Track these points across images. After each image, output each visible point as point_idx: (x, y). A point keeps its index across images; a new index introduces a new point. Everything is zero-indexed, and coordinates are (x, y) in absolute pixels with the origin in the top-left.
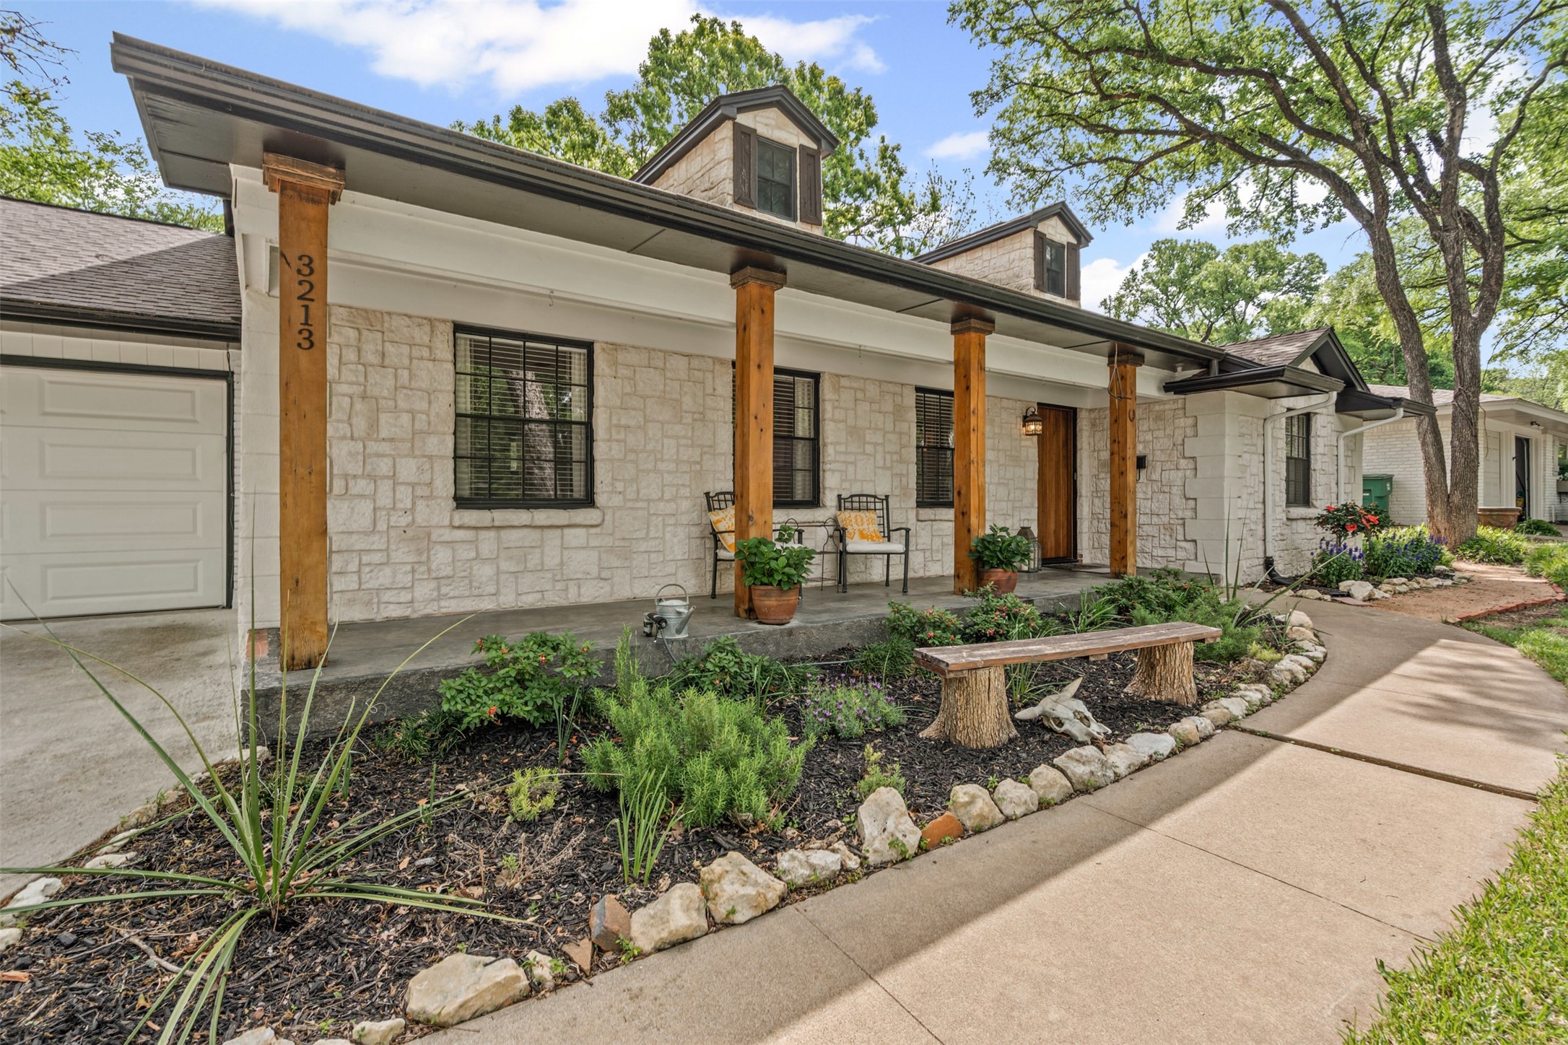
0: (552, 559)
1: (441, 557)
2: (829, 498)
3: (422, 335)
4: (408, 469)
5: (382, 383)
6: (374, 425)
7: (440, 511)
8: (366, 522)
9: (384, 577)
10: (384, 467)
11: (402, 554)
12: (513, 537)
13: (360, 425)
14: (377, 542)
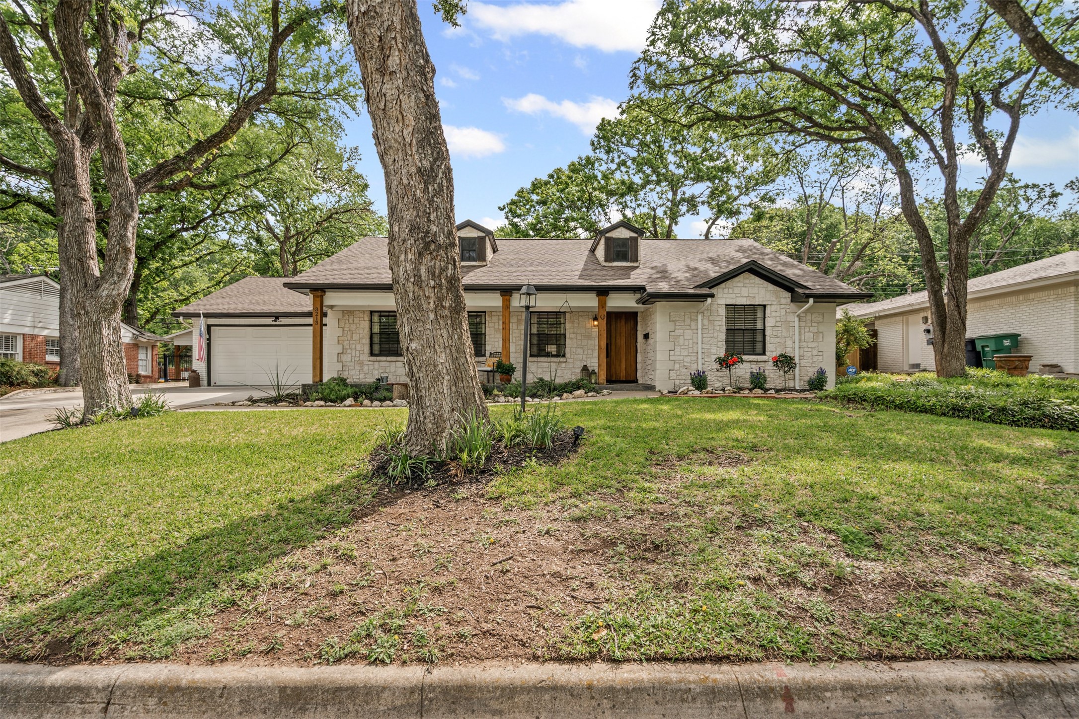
0: (393, 370)
1: (366, 368)
2: (488, 354)
3: (361, 315)
4: (359, 347)
5: (353, 327)
6: (352, 337)
7: (366, 357)
8: (349, 359)
9: (353, 372)
10: (353, 347)
11: (357, 367)
12: (382, 364)
13: (349, 337)
14: (352, 364)
